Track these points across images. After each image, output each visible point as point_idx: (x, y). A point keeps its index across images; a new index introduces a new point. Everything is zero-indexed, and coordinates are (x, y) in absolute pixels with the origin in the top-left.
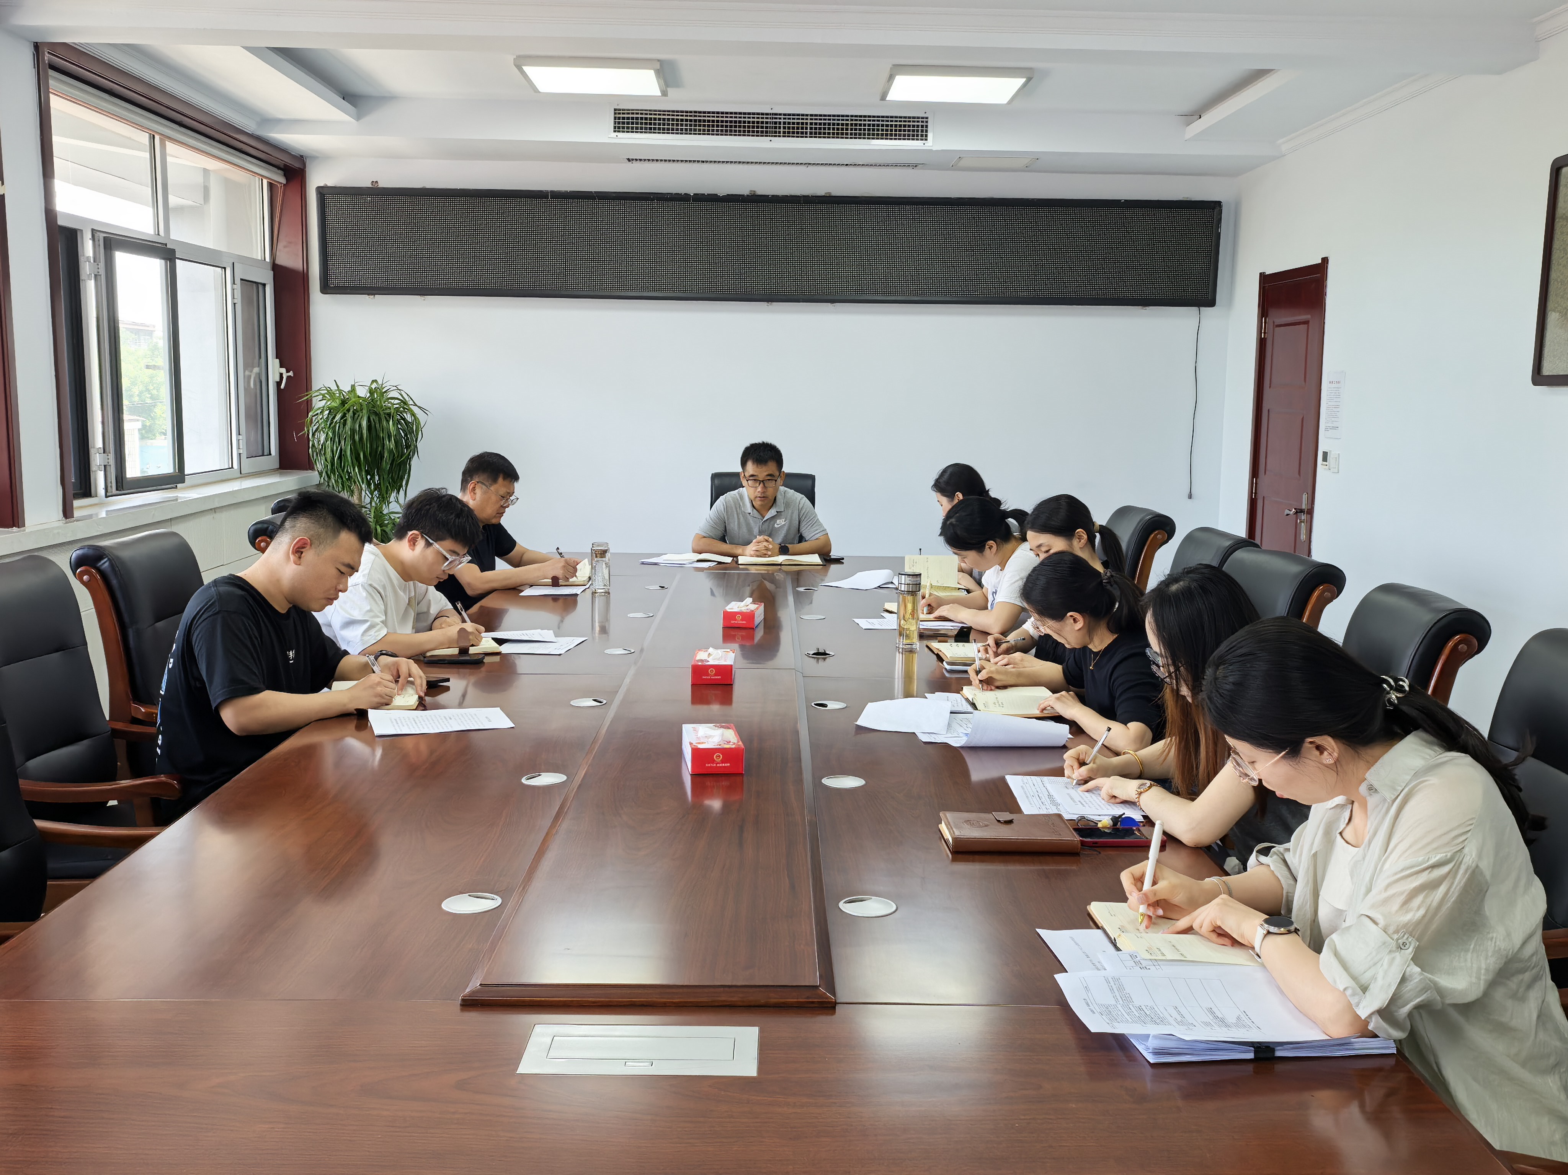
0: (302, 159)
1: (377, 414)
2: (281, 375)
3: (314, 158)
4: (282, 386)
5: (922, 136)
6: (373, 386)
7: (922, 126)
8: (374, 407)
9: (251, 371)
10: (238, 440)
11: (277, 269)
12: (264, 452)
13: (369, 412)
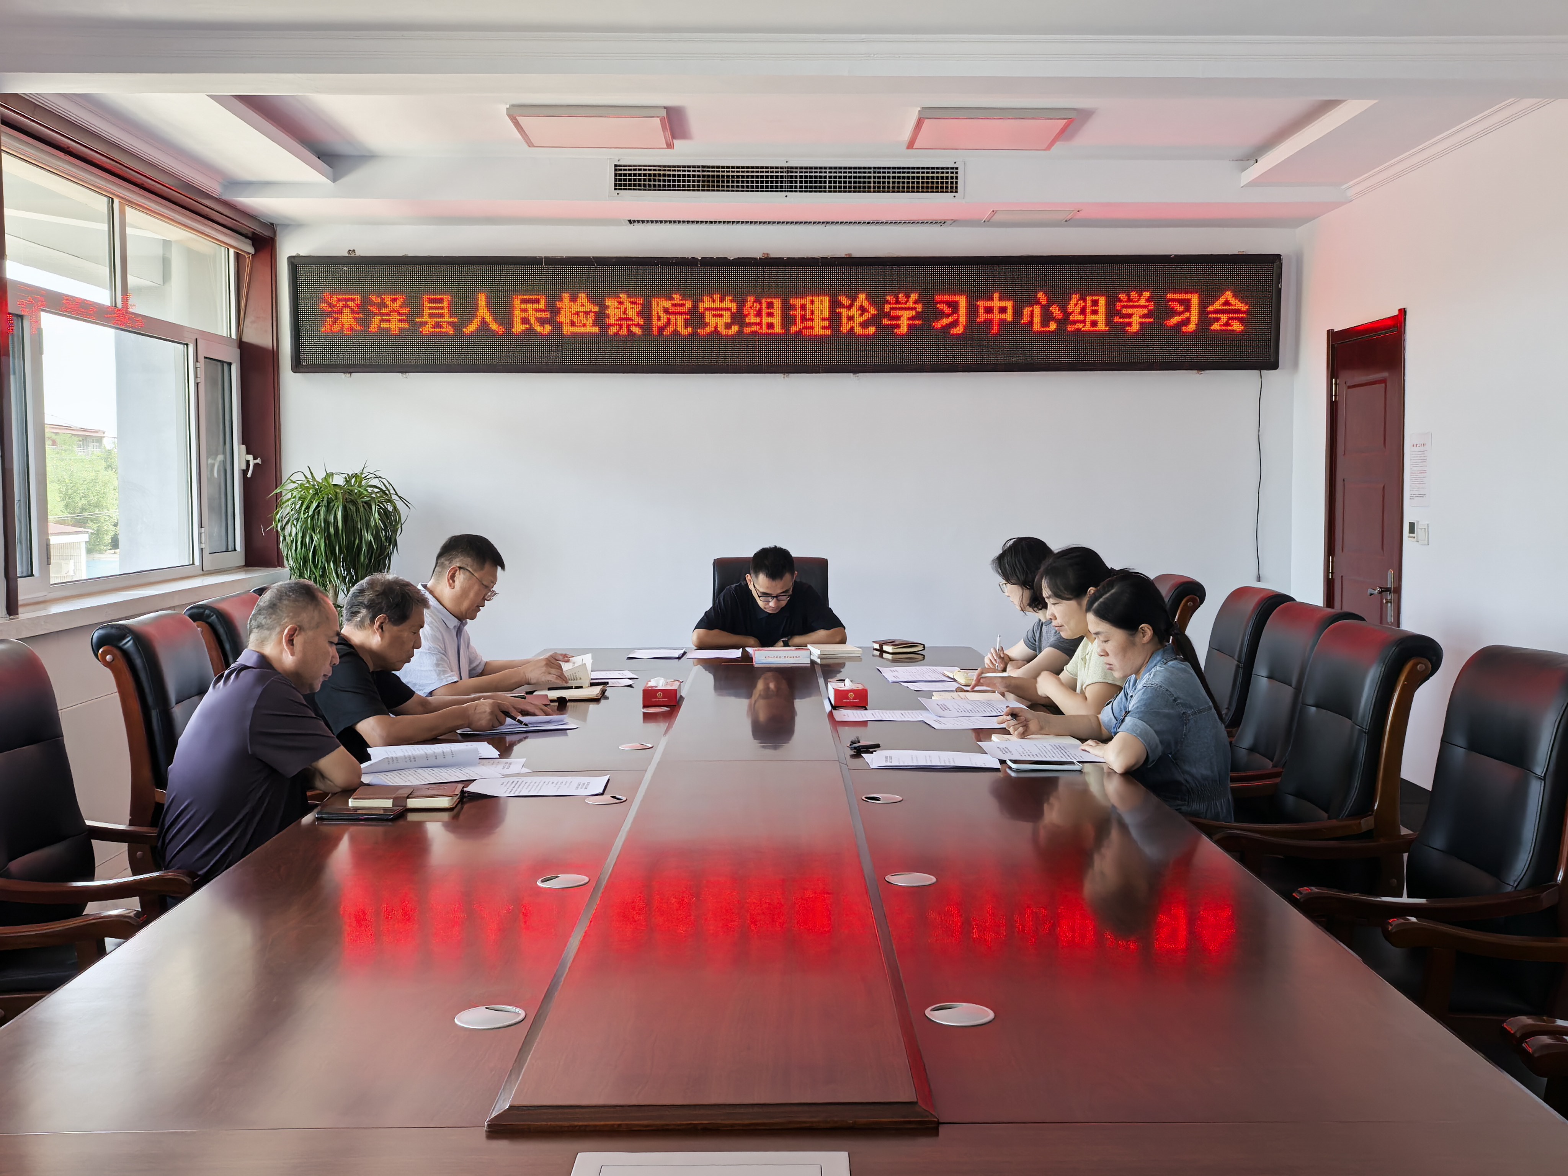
0: (272, 227)
2: (248, 462)
3: (286, 226)
4: (249, 475)
6: (350, 474)
7: (952, 178)
8: (350, 495)
9: (215, 459)
10: (200, 534)
11: (243, 347)
12: (226, 547)
13: (345, 500)
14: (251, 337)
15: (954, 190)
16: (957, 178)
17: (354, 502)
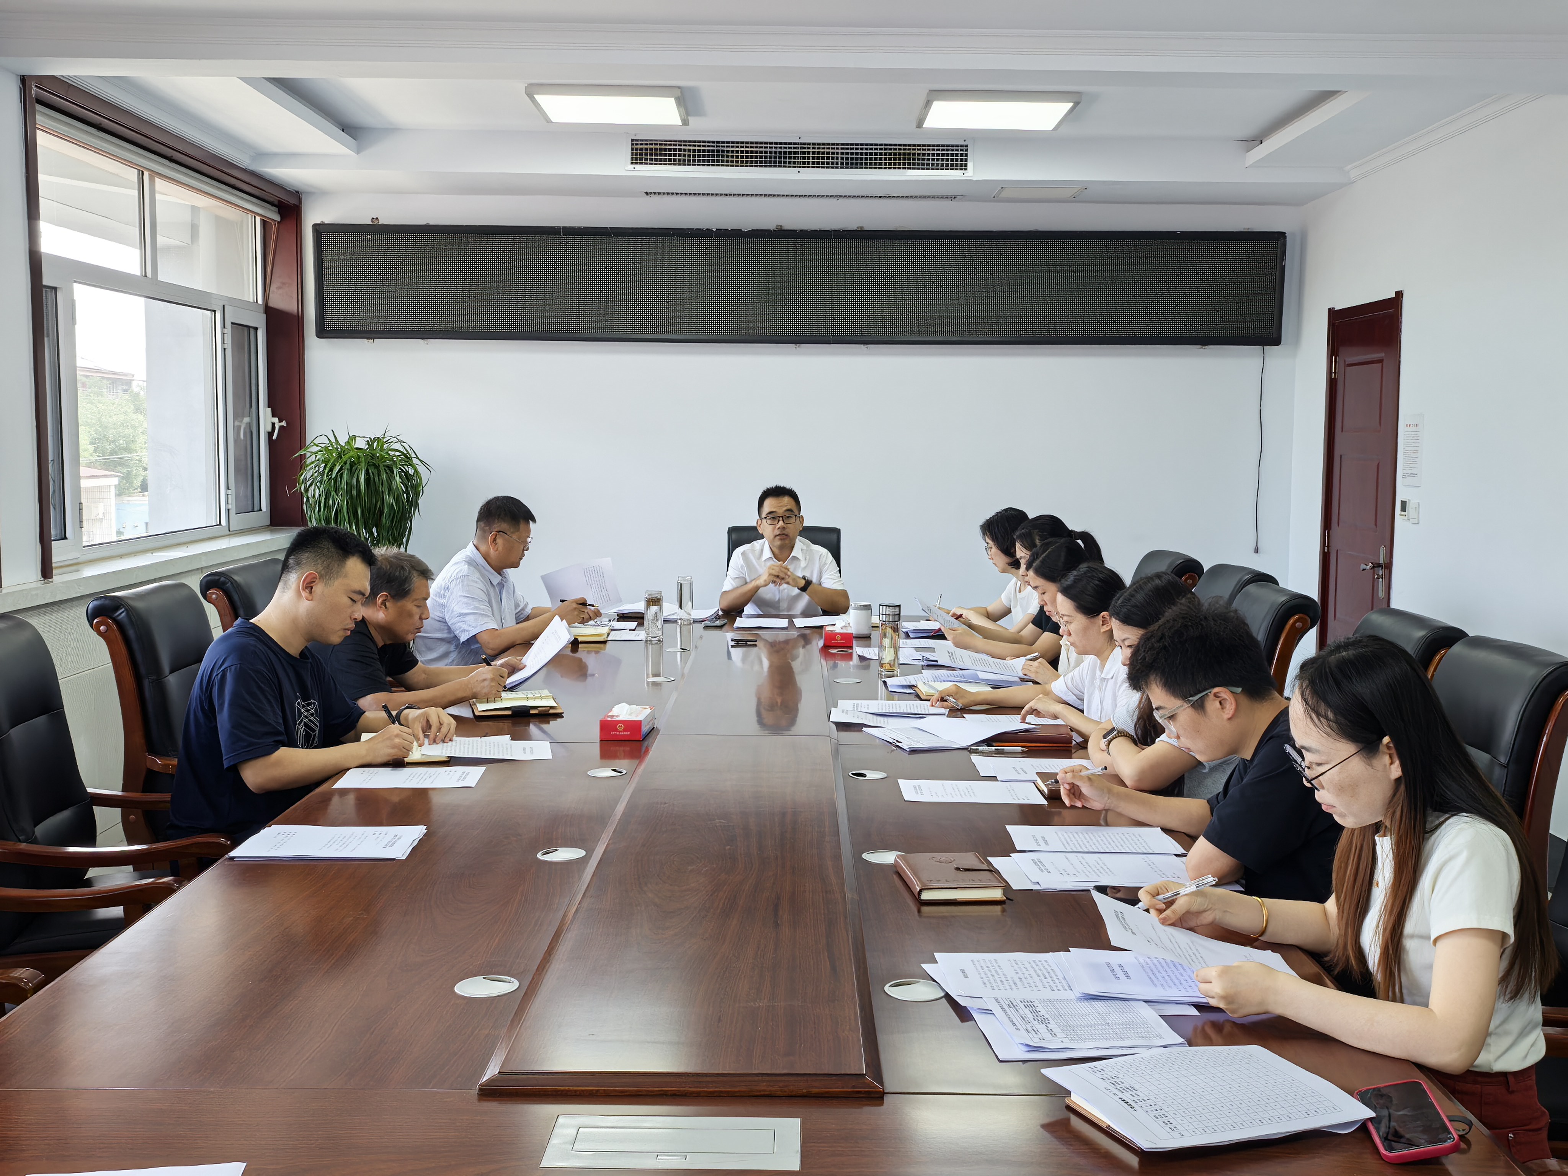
0: (297, 195)
2: (273, 424)
3: (309, 193)
4: (275, 437)
5: (961, 165)
6: (372, 438)
7: (962, 154)
8: (373, 459)
9: (241, 421)
10: (227, 495)
11: (270, 312)
12: (254, 508)
13: (369, 465)
14: (277, 302)
15: (964, 166)
16: (966, 155)
17: (377, 467)
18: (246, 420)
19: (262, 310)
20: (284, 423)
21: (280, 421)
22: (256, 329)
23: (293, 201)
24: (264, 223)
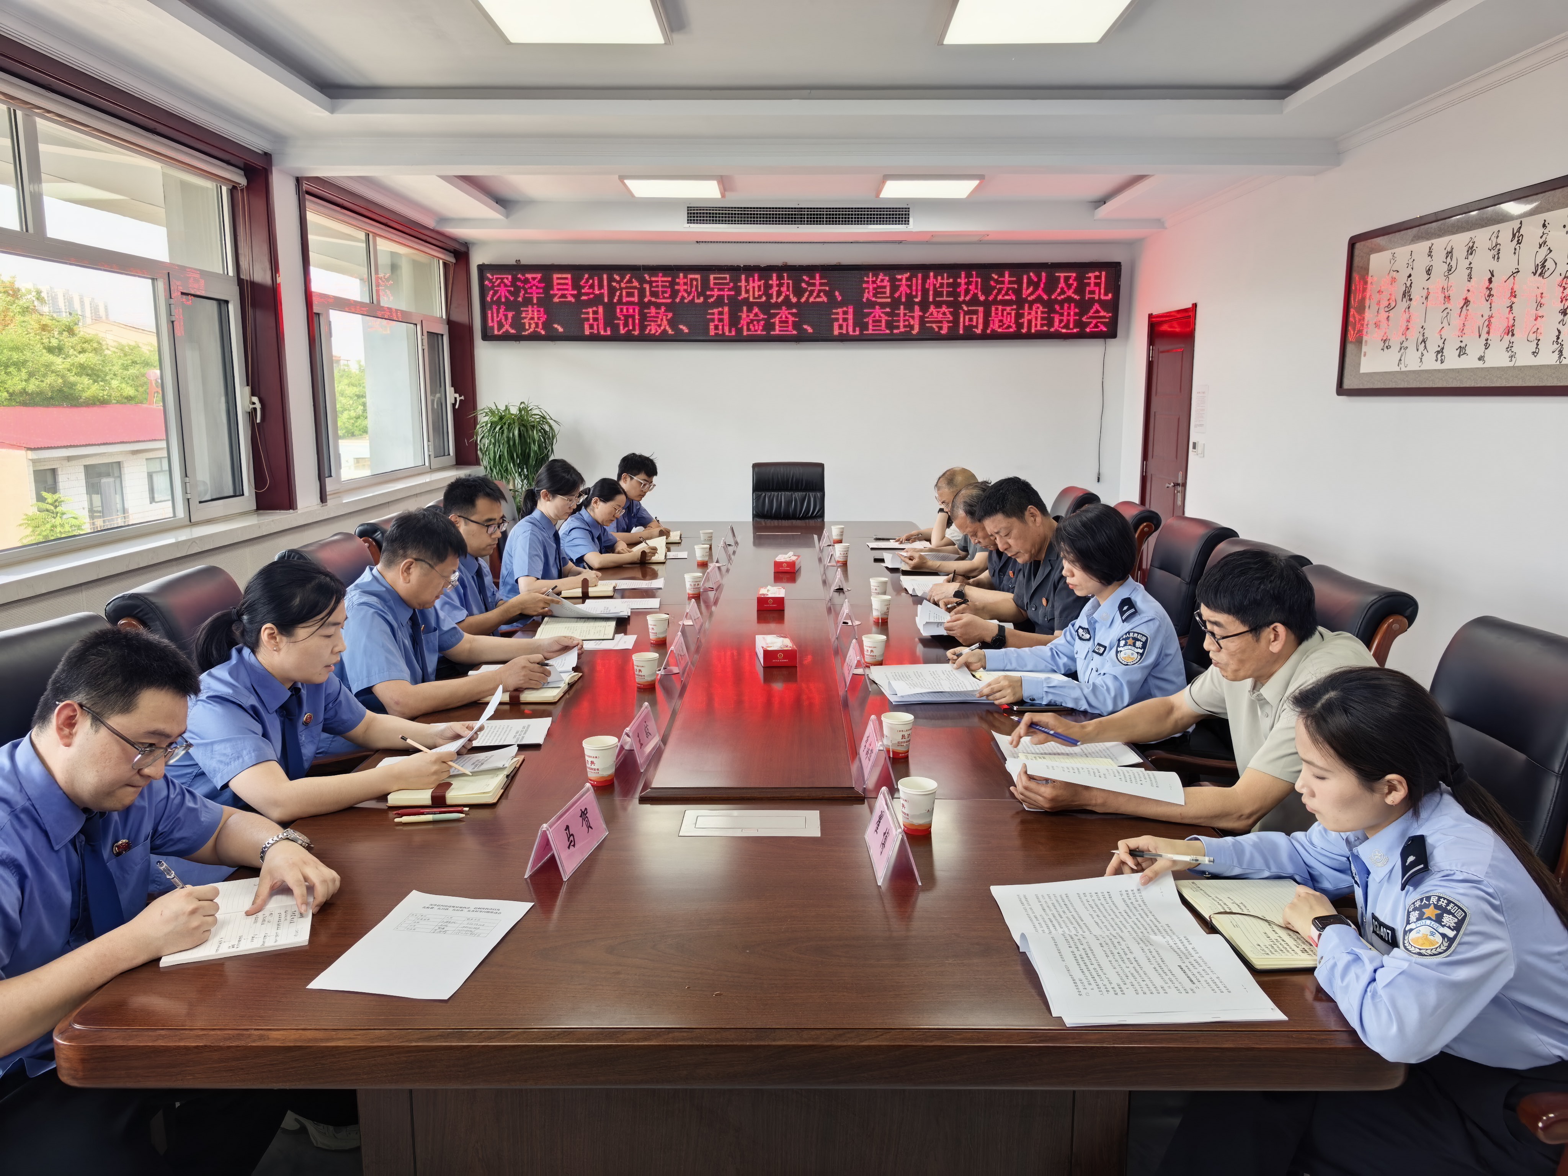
0: (466, 245)
1: (524, 425)
2: (456, 398)
3: (473, 244)
4: (457, 407)
5: (905, 221)
6: (521, 407)
7: (905, 214)
8: (522, 421)
9: (435, 396)
10: (428, 446)
11: (450, 323)
12: (444, 453)
13: (519, 424)
14: (455, 317)
15: (907, 222)
16: (909, 215)
18: (438, 395)
19: (445, 322)
20: (462, 398)
21: (460, 396)
22: (442, 335)
23: (463, 249)
24: (445, 264)
